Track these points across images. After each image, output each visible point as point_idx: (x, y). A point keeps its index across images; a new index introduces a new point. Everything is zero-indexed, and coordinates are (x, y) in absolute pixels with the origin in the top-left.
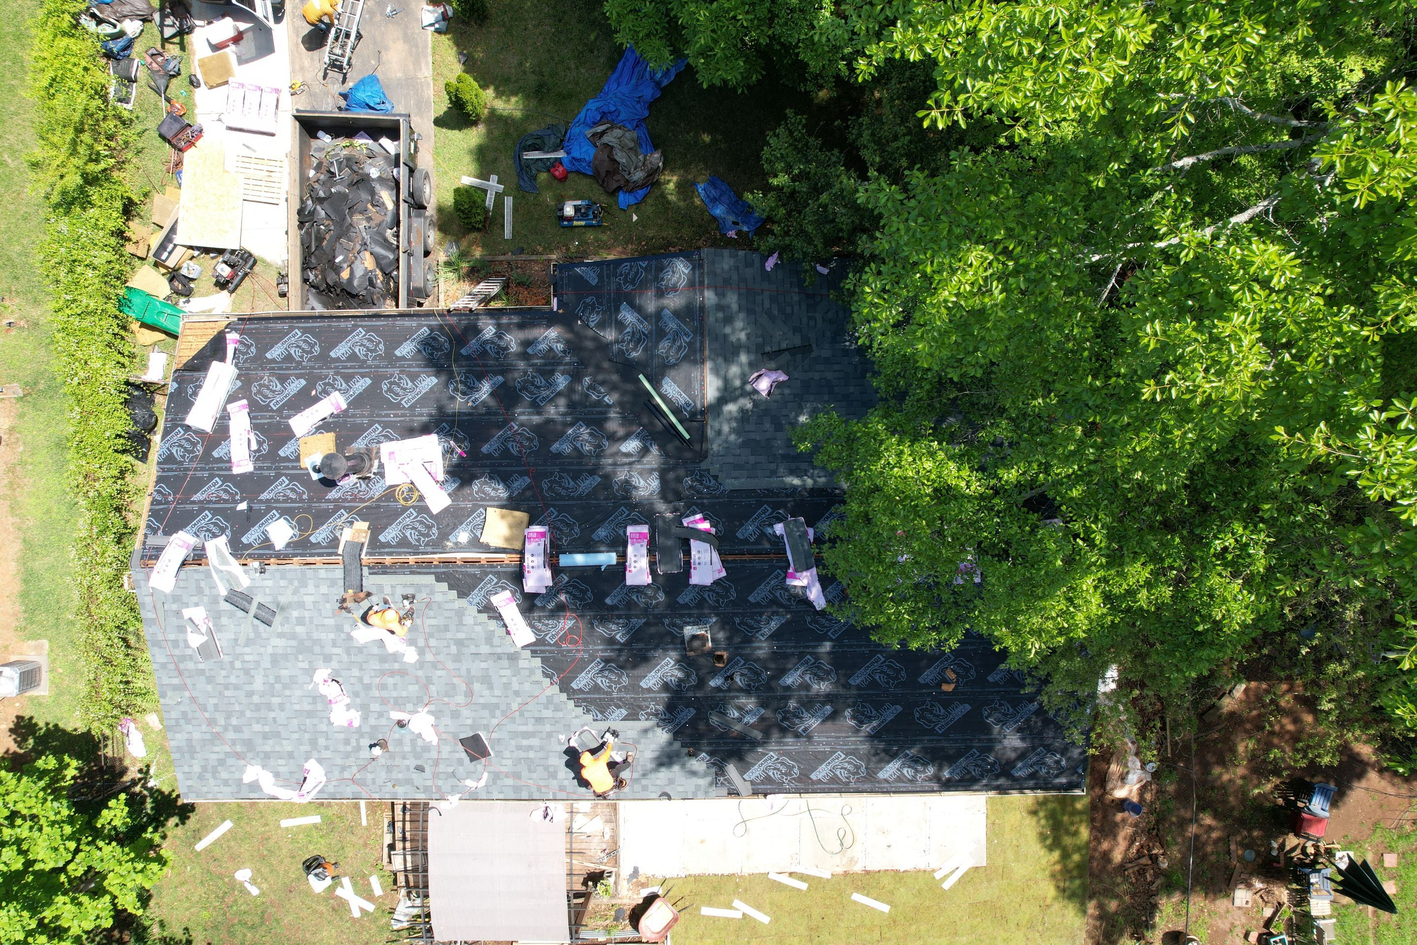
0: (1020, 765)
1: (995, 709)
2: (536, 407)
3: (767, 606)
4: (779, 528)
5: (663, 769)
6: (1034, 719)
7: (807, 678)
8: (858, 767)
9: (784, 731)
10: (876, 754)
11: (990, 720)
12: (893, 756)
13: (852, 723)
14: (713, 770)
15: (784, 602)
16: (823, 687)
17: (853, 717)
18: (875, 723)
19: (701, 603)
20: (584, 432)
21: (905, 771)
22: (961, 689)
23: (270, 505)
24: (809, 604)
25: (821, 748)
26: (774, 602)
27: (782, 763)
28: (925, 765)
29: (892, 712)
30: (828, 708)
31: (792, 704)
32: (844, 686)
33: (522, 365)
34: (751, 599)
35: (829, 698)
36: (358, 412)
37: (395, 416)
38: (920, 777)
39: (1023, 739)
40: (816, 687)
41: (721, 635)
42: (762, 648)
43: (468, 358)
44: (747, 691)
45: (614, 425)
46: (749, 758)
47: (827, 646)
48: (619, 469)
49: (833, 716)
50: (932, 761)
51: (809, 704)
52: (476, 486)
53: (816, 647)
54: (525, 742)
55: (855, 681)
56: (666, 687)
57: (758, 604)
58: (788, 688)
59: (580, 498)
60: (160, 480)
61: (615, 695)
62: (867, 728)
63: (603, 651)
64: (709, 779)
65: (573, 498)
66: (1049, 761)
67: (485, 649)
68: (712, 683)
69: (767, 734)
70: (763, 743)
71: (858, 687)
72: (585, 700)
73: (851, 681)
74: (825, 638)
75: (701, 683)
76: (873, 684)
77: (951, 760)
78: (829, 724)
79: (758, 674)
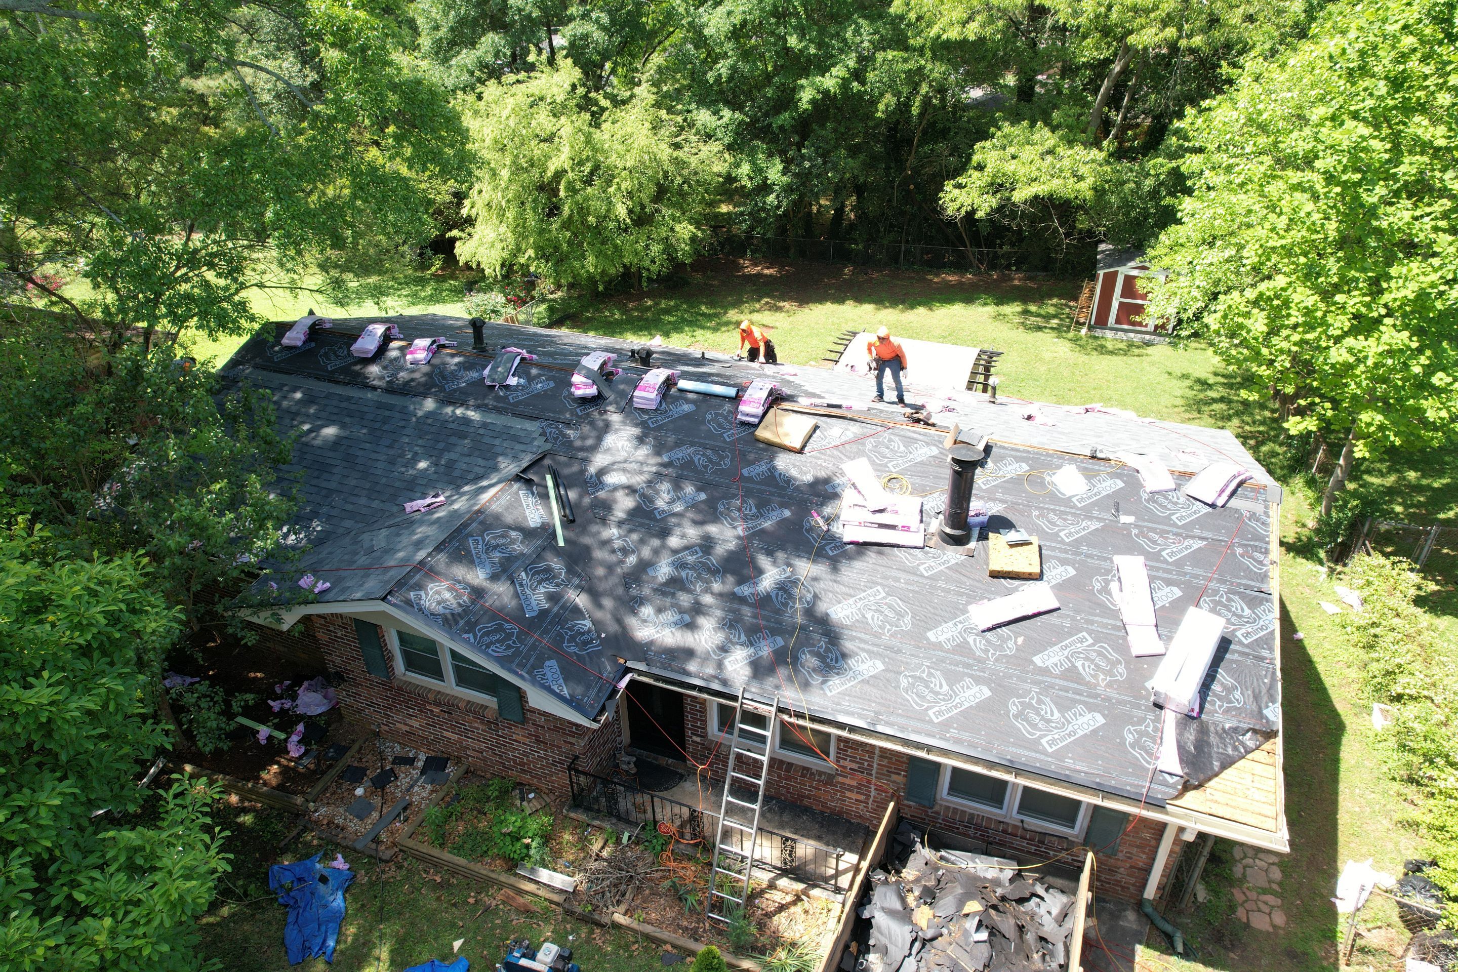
2: (707, 545)
4: (513, 381)
20: (661, 503)
23: (1086, 513)
33: (707, 599)
36: (952, 598)
37: (897, 580)
43: (774, 632)
45: (624, 504)
48: (641, 458)
52: (808, 478)
59: (692, 444)
60: (1264, 577)
65: (702, 445)
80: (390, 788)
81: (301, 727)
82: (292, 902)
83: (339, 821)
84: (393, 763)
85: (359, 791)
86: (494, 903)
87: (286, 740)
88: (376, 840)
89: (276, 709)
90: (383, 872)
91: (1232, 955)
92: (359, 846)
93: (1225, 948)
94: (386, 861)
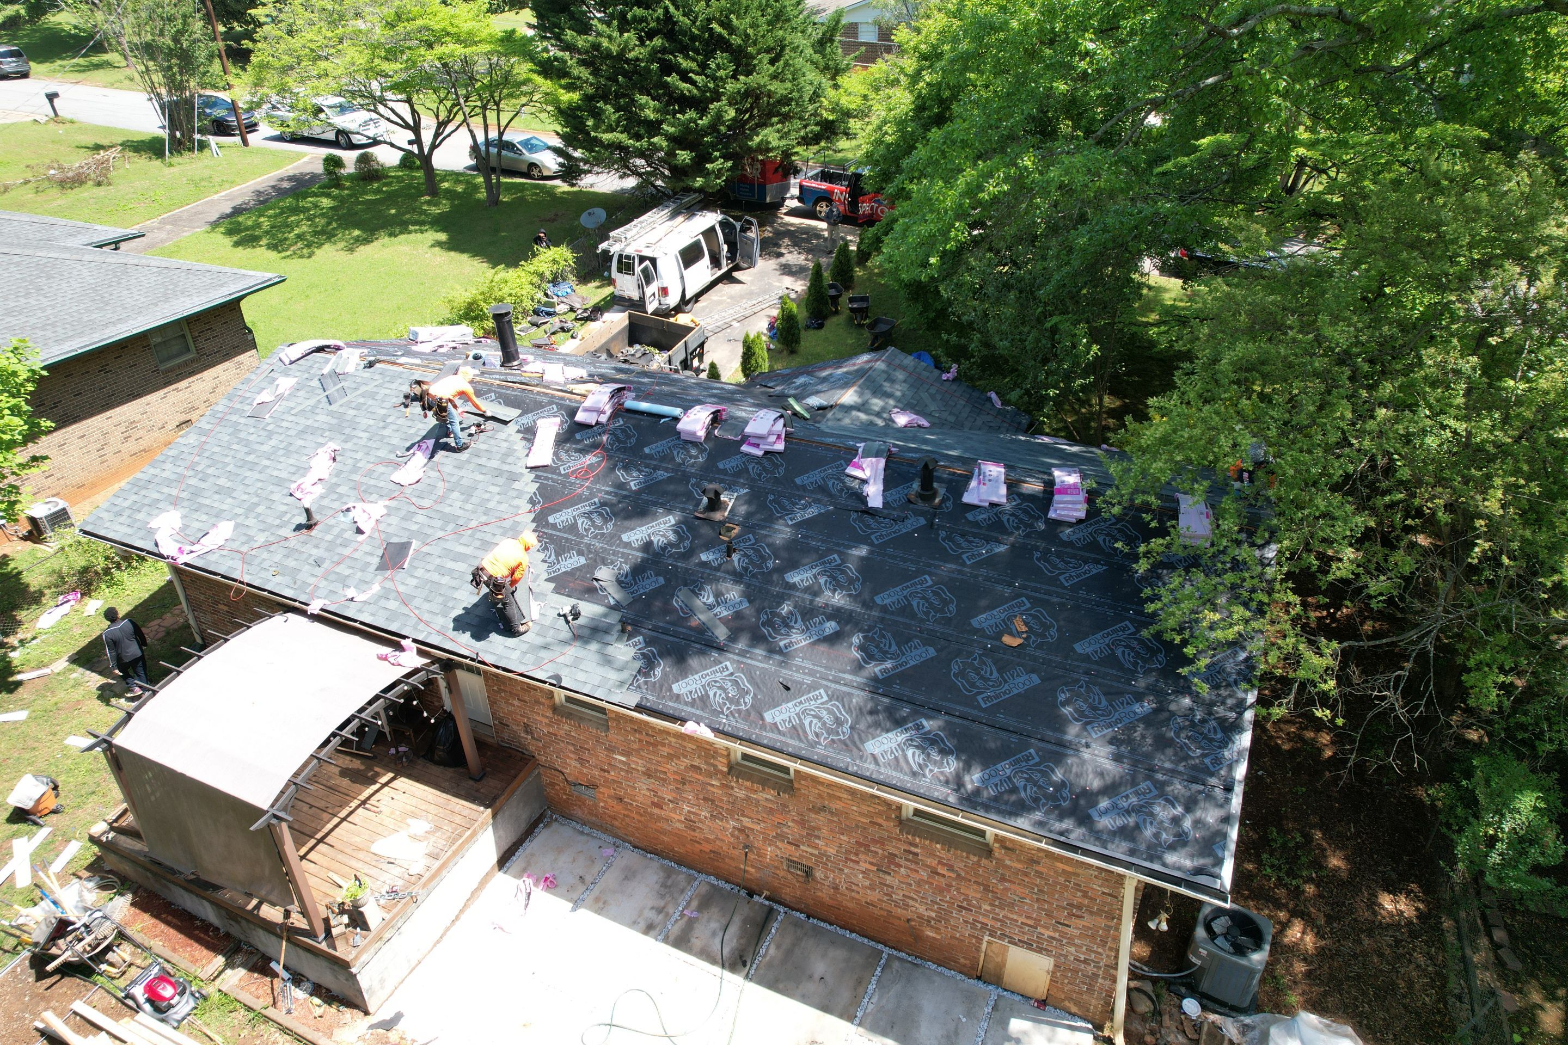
0: (1104, 803)
1: (1079, 695)
3: (812, 492)
5: (578, 644)
6: (1140, 728)
7: (822, 580)
8: (839, 722)
9: (758, 639)
10: (871, 713)
11: (1067, 710)
12: (898, 723)
13: (856, 655)
14: (638, 664)
15: (834, 491)
16: (838, 599)
17: (861, 648)
18: (888, 664)
19: (740, 472)
21: (910, 753)
22: (1030, 651)
24: (862, 499)
25: (798, 677)
26: (823, 489)
27: (736, 683)
28: (944, 752)
29: (918, 654)
30: (831, 627)
31: (785, 609)
32: (865, 604)
34: (798, 481)
35: (836, 614)
38: (931, 771)
39: (1117, 758)
40: (828, 593)
41: (743, 509)
42: (782, 532)
44: (738, 577)
46: (694, 662)
47: (862, 551)
49: (833, 639)
50: (958, 751)
51: (808, 614)
53: (850, 548)
54: (450, 565)
55: (886, 598)
56: (647, 546)
57: (803, 487)
58: (793, 587)
61: (586, 540)
62: (875, 669)
63: (607, 493)
64: (626, 675)
66: (1163, 813)
67: (495, 464)
68: (704, 557)
69: (733, 638)
70: (721, 649)
71: (884, 609)
72: (550, 537)
73: (878, 600)
74: (864, 540)
75: (690, 553)
76: (906, 610)
77: (987, 758)
78: (823, 648)
79: (763, 559)
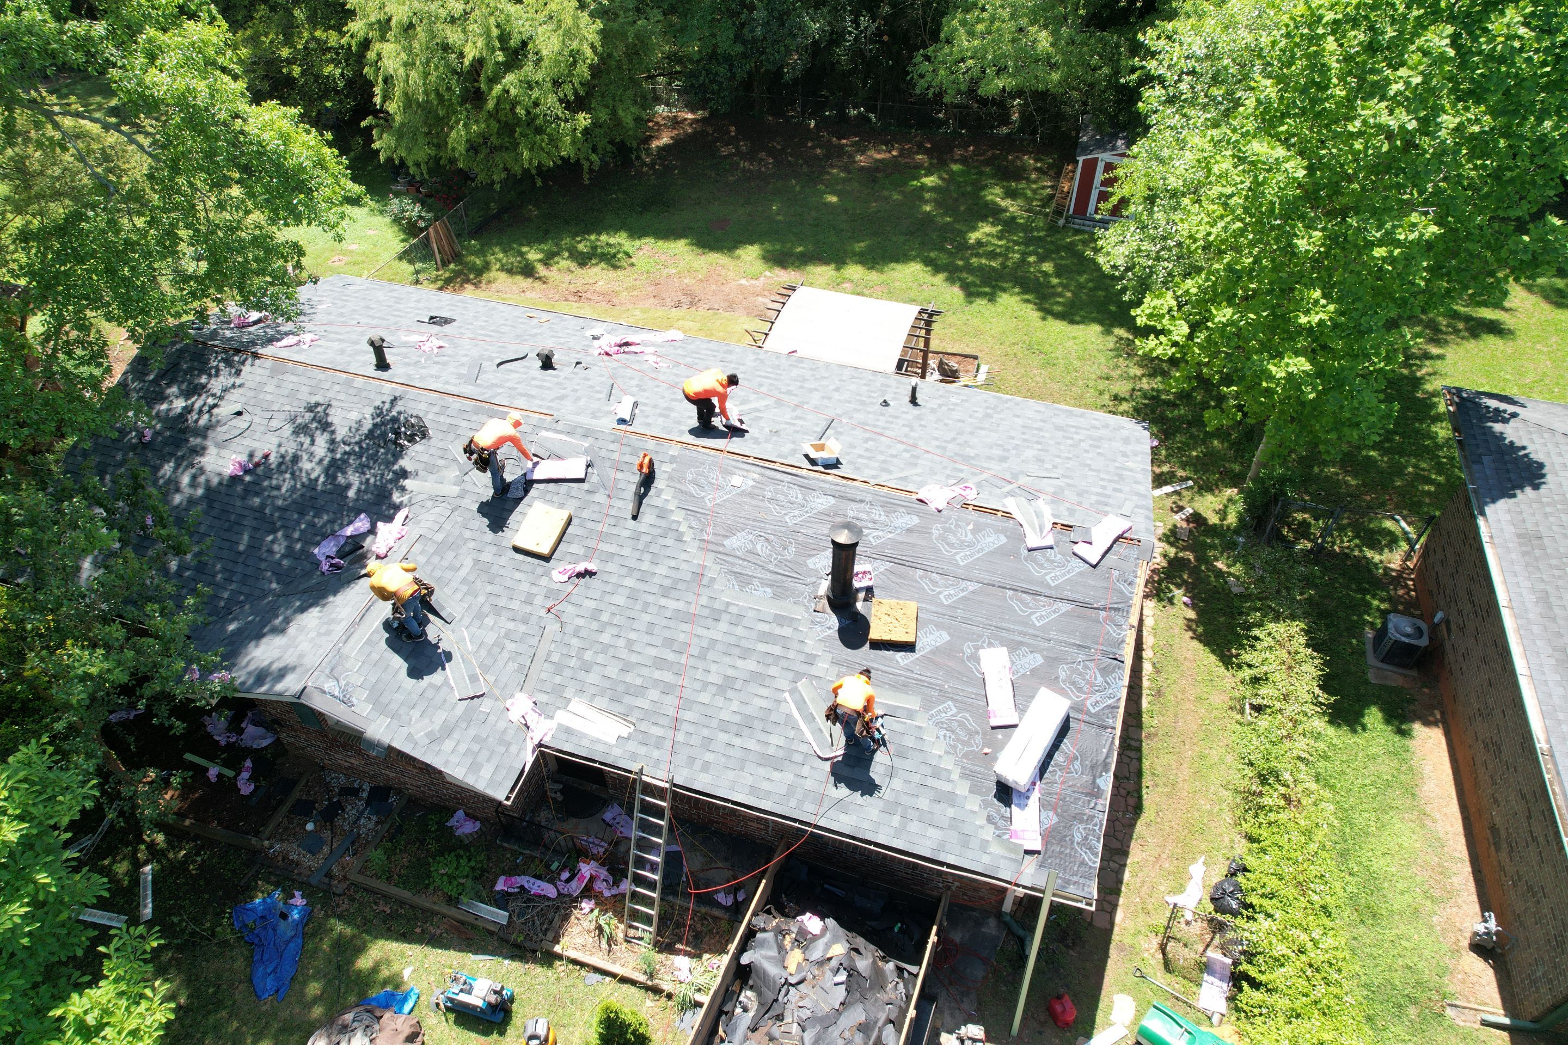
80: (338, 821)
81: (248, 763)
82: (256, 941)
83: (294, 857)
84: (340, 794)
85: (310, 827)
86: (439, 932)
87: (235, 777)
88: (329, 875)
89: (223, 743)
90: (338, 906)
91: (1071, 952)
92: (314, 881)
93: (1067, 946)
94: (340, 895)
